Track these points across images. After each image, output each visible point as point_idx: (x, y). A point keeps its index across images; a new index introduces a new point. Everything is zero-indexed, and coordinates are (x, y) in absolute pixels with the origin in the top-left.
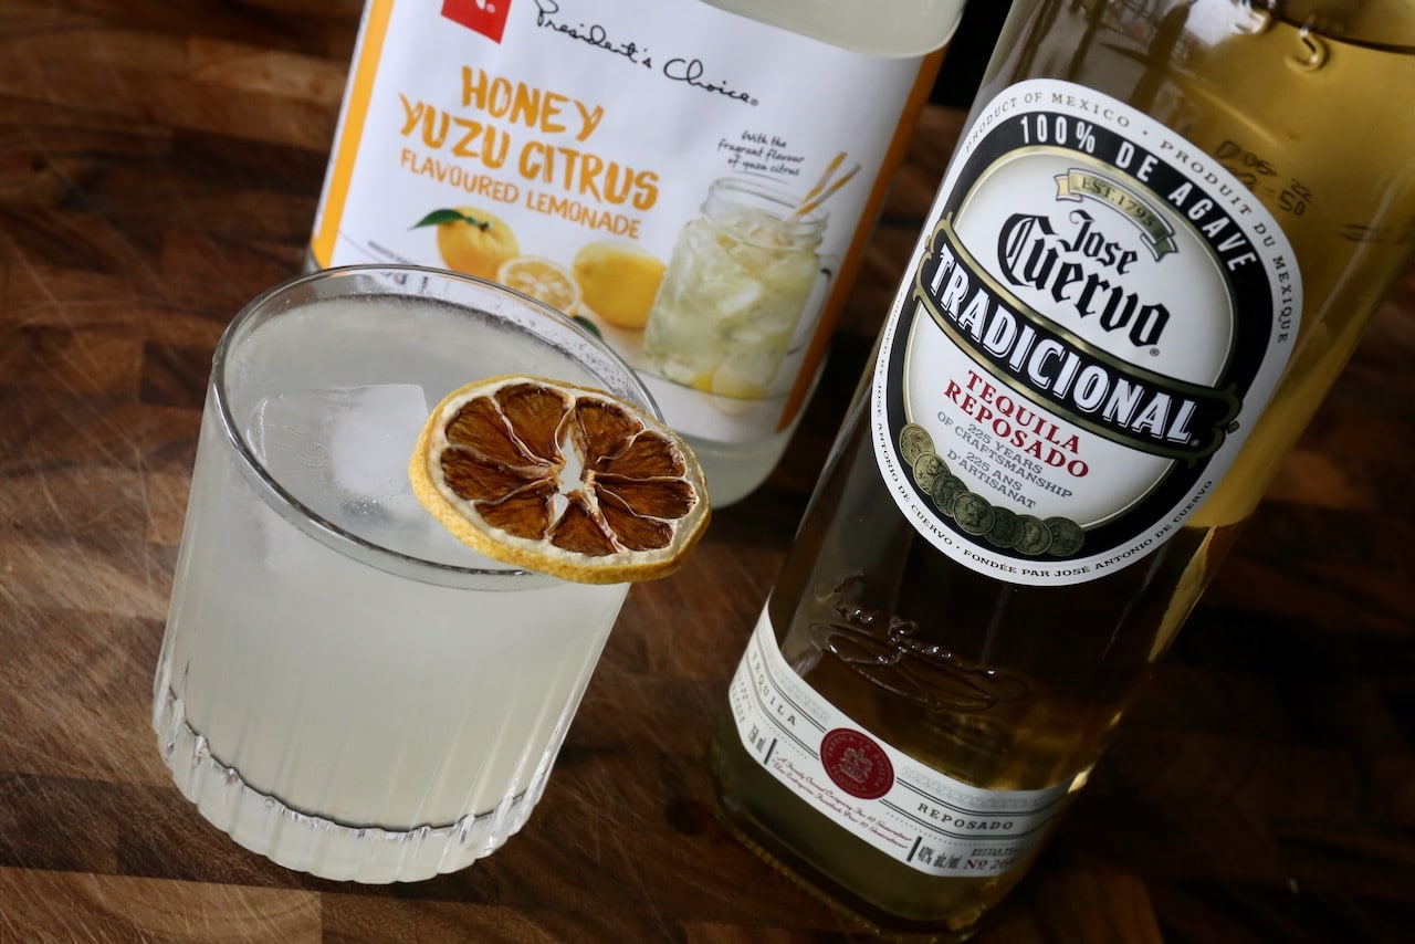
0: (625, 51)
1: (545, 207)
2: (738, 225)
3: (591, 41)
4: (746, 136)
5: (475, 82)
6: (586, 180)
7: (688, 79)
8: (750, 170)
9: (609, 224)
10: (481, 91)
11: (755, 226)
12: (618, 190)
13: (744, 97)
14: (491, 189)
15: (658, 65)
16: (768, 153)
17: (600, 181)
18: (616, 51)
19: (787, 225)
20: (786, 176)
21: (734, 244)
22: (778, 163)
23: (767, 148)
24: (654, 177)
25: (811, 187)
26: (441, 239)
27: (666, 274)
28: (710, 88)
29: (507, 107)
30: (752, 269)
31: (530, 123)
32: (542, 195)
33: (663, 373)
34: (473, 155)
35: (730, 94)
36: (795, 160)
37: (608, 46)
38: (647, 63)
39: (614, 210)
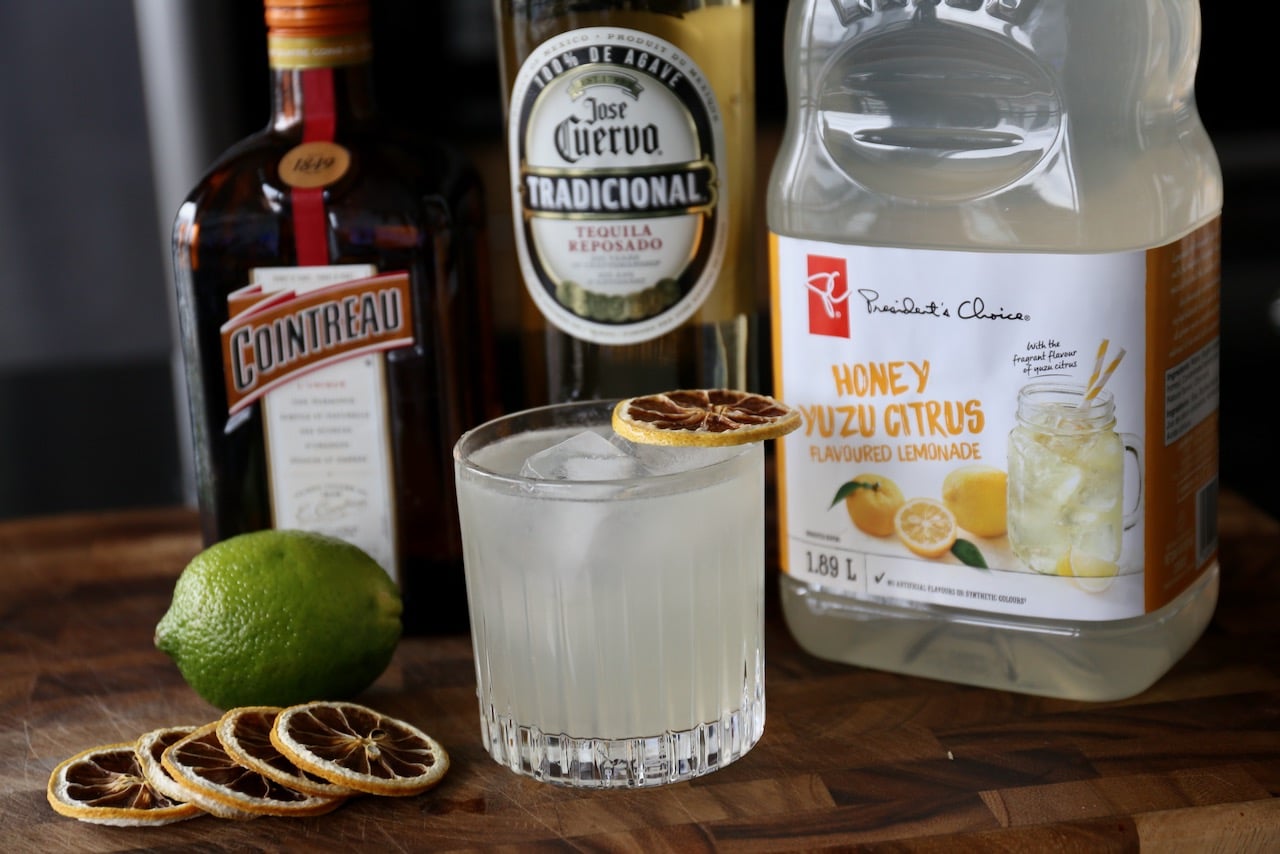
0: (929, 310)
1: (912, 456)
2: (1046, 422)
3: (906, 311)
4: (1030, 347)
5: (842, 376)
6: (933, 423)
7: (976, 315)
8: (1041, 373)
9: (957, 453)
10: (847, 381)
11: (1059, 418)
12: (956, 423)
13: (1019, 317)
14: (872, 454)
15: (953, 312)
16: (1047, 356)
17: (941, 420)
18: (923, 313)
19: (1082, 411)
20: (1068, 370)
21: (1048, 439)
22: (1058, 361)
23: (1047, 351)
24: (977, 404)
25: (1090, 373)
26: (850, 507)
27: (1008, 480)
28: (993, 317)
29: (867, 386)
30: (1070, 457)
31: (884, 392)
32: (907, 447)
33: (1031, 567)
34: (854, 432)
35: (1008, 317)
36: (1070, 354)
37: (917, 311)
38: (946, 313)
39: (957, 439)
